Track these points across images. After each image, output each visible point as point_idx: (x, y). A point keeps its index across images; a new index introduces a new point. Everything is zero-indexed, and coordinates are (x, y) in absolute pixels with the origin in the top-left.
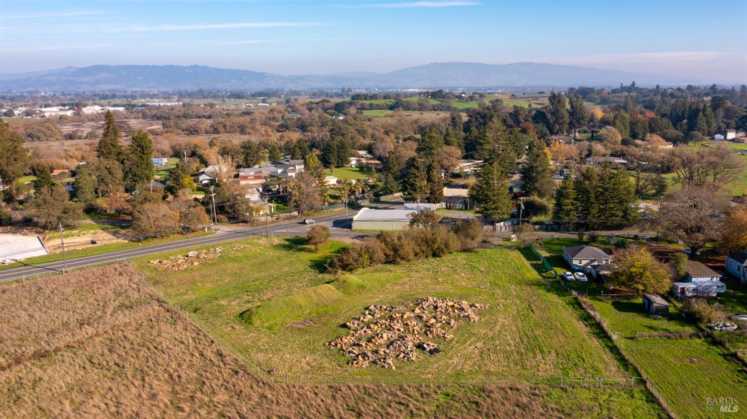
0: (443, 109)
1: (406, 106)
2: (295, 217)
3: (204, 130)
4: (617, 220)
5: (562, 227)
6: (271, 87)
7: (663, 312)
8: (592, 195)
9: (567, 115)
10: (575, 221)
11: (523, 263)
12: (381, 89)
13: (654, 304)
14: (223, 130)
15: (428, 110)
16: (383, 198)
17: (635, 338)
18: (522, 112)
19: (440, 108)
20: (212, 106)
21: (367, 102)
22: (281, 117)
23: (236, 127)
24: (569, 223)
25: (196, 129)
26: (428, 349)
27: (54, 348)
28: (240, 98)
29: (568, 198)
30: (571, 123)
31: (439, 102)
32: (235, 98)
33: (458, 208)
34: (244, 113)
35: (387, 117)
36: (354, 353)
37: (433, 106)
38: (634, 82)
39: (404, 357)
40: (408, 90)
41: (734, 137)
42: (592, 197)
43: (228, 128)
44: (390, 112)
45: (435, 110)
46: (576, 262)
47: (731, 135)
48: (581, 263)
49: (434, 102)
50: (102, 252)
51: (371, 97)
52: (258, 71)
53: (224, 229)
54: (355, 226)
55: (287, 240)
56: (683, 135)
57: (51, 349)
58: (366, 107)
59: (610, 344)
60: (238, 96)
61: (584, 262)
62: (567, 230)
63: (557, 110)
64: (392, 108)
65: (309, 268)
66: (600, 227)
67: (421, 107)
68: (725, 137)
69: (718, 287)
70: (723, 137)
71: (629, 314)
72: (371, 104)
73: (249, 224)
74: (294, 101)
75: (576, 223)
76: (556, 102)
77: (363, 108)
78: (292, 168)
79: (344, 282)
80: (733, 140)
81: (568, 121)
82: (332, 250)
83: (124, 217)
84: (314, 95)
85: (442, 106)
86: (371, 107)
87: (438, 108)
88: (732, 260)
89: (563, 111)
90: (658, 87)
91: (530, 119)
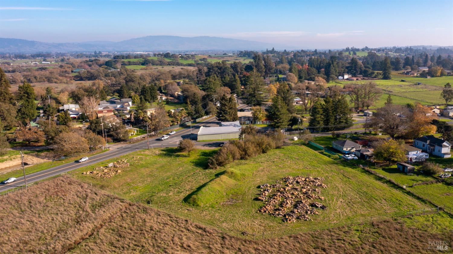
0: (175, 64)
1: (152, 62)
2: (153, 136)
3: (19, 80)
4: (343, 125)
5: (315, 130)
6: (40, 51)
7: (412, 171)
8: (330, 112)
9: (263, 67)
10: (322, 127)
11: (315, 153)
12: (119, 52)
13: (408, 168)
14: (35, 80)
15: (165, 65)
16: (198, 120)
17: (412, 186)
18: (239, 66)
19: (173, 64)
20: (8, 64)
21: (126, 60)
22: (70, 71)
23: (44, 78)
24: (319, 128)
25: (14, 80)
26: (319, 207)
27: (73, 241)
28: (23, 58)
29: (318, 114)
30: (266, 72)
31: (171, 60)
32: (20, 58)
33: (247, 123)
34: (40, 68)
35: (143, 70)
36: (281, 215)
37: (168, 62)
38: (273, 48)
39: (311, 213)
40: (137, 53)
41: (347, 78)
42: (330, 113)
43: (38, 79)
44: (144, 67)
45: (169, 65)
46: (345, 149)
47: (346, 77)
48: (347, 150)
49: (167, 60)
50: (39, 170)
51: (126, 57)
52: (30, 40)
53: (114, 147)
54: (199, 138)
55: (162, 150)
56: (326, 77)
57: (72, 243)
58: (126, 63)
59: (404, 191)
60: (22, 57)
61: (349, 149)
62: (318, 132)
63: (258, 64)
64: (143, 64)
65: (195, 167)
66: (334, 129)
67: (161, 63)
68: (343, 78)
69: (426, 155)
70: (342, 78)
71: (396, 174)
72: (129, 62)
73: (128, 142)
74: (67, 60)
75: (323, 128)
76: (257, 59)
77: (124, 64)
78: (127, 104)
79: (232, 173)
80: (347, 79)
81: (264, 70)
82: (198, 154)
83: (32, 144)
84: (77, 56)
85: (174, 63)
86: (130, 63)
87: (172, 64)
88: (418, 141)
89: (262, 65)
90: (285, 50)
91: (244, 70)
